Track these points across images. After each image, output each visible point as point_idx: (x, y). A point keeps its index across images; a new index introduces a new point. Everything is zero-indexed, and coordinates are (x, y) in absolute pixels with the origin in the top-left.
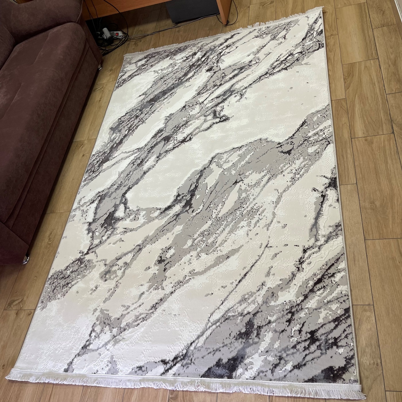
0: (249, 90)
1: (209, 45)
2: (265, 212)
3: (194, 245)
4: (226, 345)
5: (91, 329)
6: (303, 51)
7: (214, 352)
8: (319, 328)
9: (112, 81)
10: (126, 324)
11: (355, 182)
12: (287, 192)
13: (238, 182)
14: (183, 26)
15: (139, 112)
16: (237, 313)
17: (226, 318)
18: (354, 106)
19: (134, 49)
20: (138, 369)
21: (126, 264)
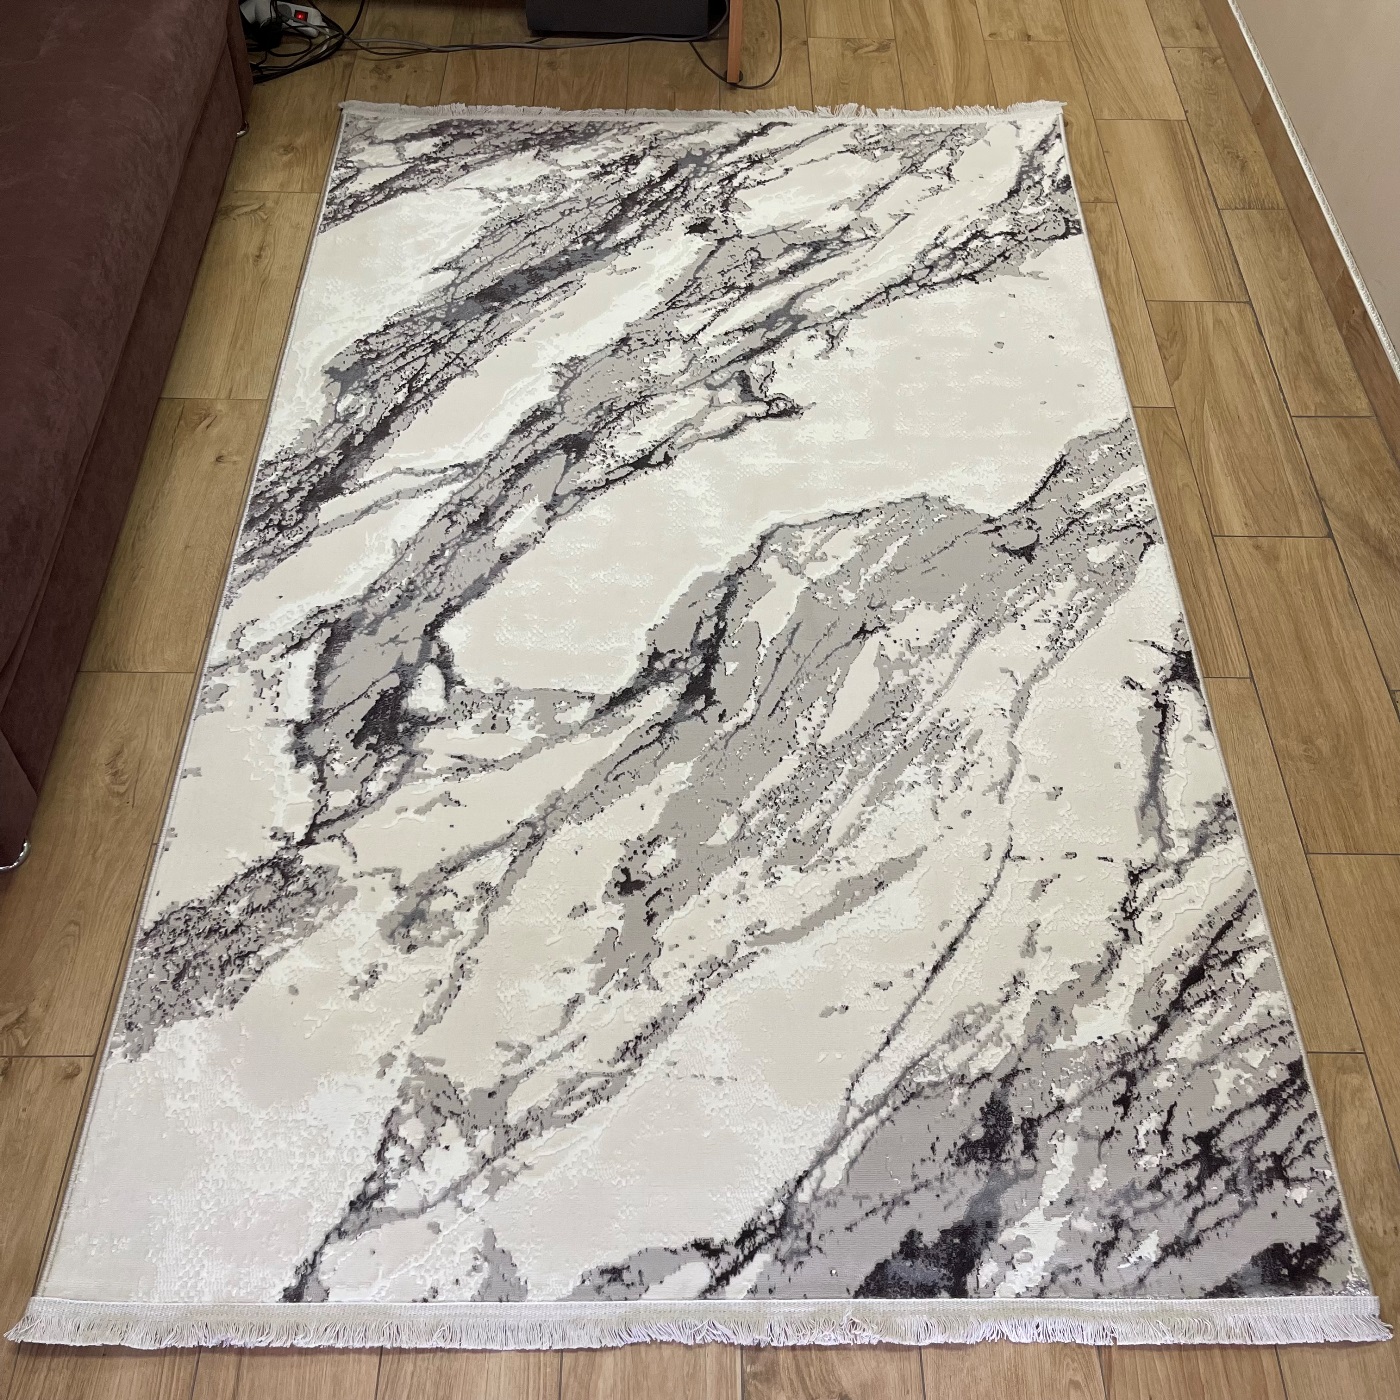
0: (854, 323)
1: (685, 141)
2: (981, 741)
3: (748, 834)
4: (926, 1184)
5: (379, 1132)
6: (1016, 231)
7: (885, 1209)
8: (1223, 1125)
9: (302, 191)
10: (525, 1114)
11: (1247, 674)
12: (1042, 682)
13: (872, 632)
14: (568, 53)
15: (442, 329)
16: (944, 1076)
17: (907, 1092)
18: (1203, 436)
19: (375, 88)
20: (607, 1277)
21: (487, 890)
